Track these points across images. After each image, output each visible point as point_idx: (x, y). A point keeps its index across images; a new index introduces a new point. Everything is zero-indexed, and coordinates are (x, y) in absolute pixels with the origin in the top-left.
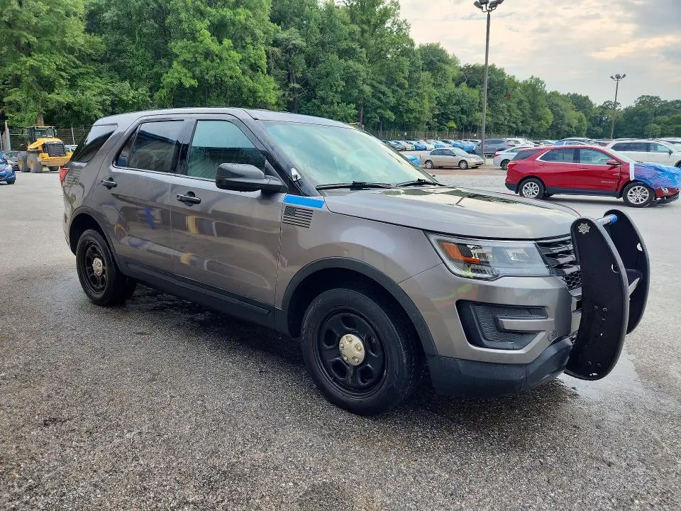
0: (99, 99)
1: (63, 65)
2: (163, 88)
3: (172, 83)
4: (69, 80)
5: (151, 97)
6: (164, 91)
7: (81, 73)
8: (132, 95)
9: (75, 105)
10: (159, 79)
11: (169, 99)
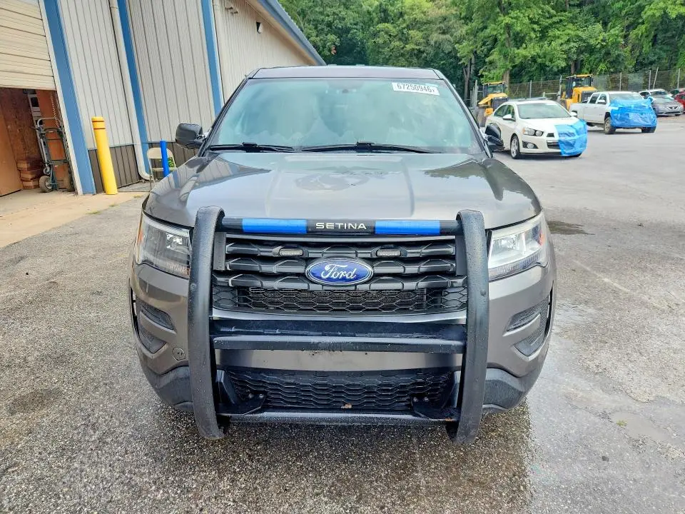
0: (565, 47)
1: (537, 17)
2: (643, 23)
3: (653, 15)
4: (541, 32)
5: (625, 37)
6: (643, 27)
7: (554, 23)
8: (601, 38)
9: (540, 57)
10: (640, 13)
11: (647, 36)
